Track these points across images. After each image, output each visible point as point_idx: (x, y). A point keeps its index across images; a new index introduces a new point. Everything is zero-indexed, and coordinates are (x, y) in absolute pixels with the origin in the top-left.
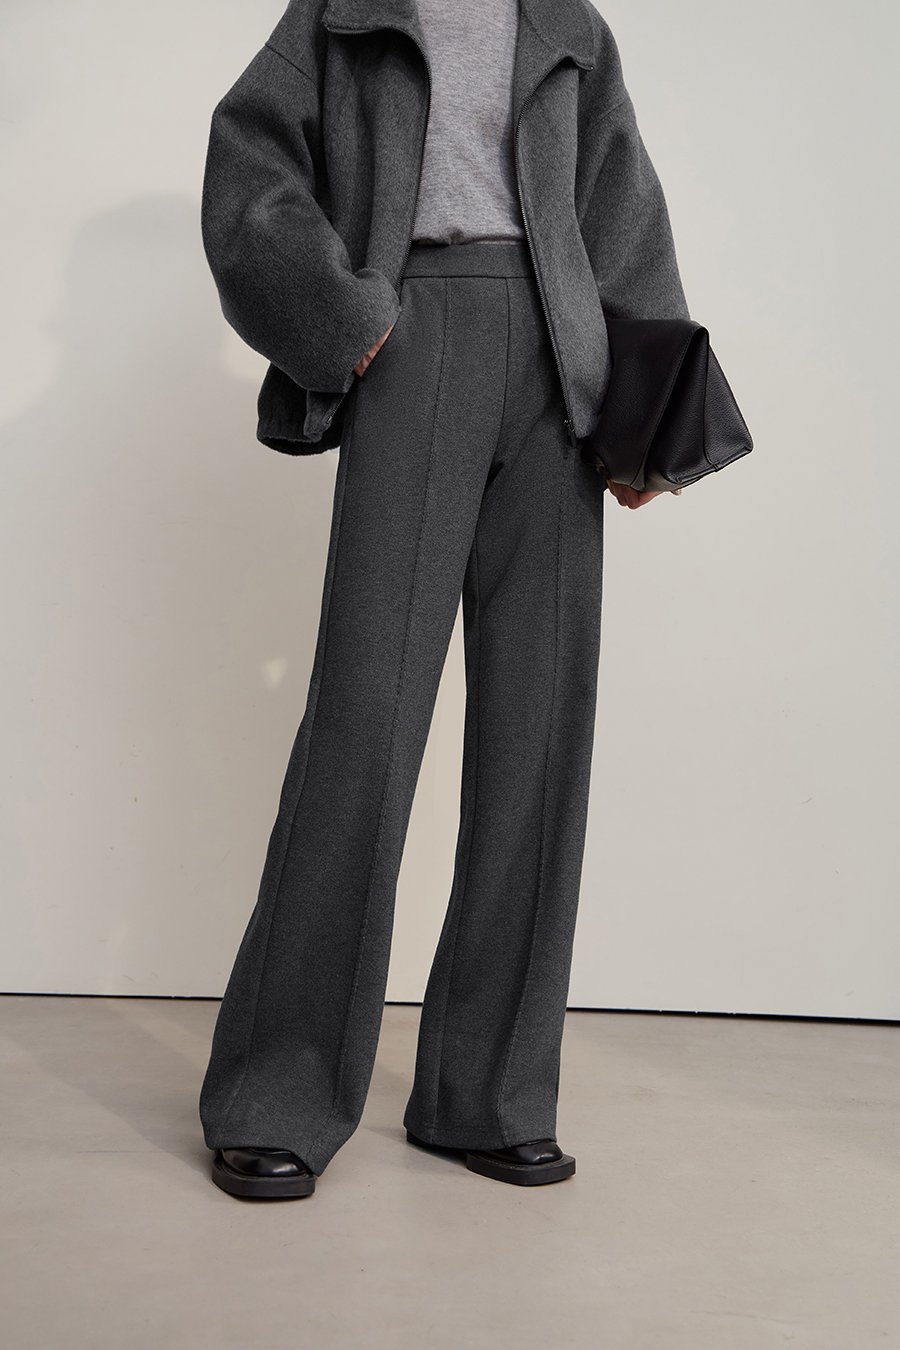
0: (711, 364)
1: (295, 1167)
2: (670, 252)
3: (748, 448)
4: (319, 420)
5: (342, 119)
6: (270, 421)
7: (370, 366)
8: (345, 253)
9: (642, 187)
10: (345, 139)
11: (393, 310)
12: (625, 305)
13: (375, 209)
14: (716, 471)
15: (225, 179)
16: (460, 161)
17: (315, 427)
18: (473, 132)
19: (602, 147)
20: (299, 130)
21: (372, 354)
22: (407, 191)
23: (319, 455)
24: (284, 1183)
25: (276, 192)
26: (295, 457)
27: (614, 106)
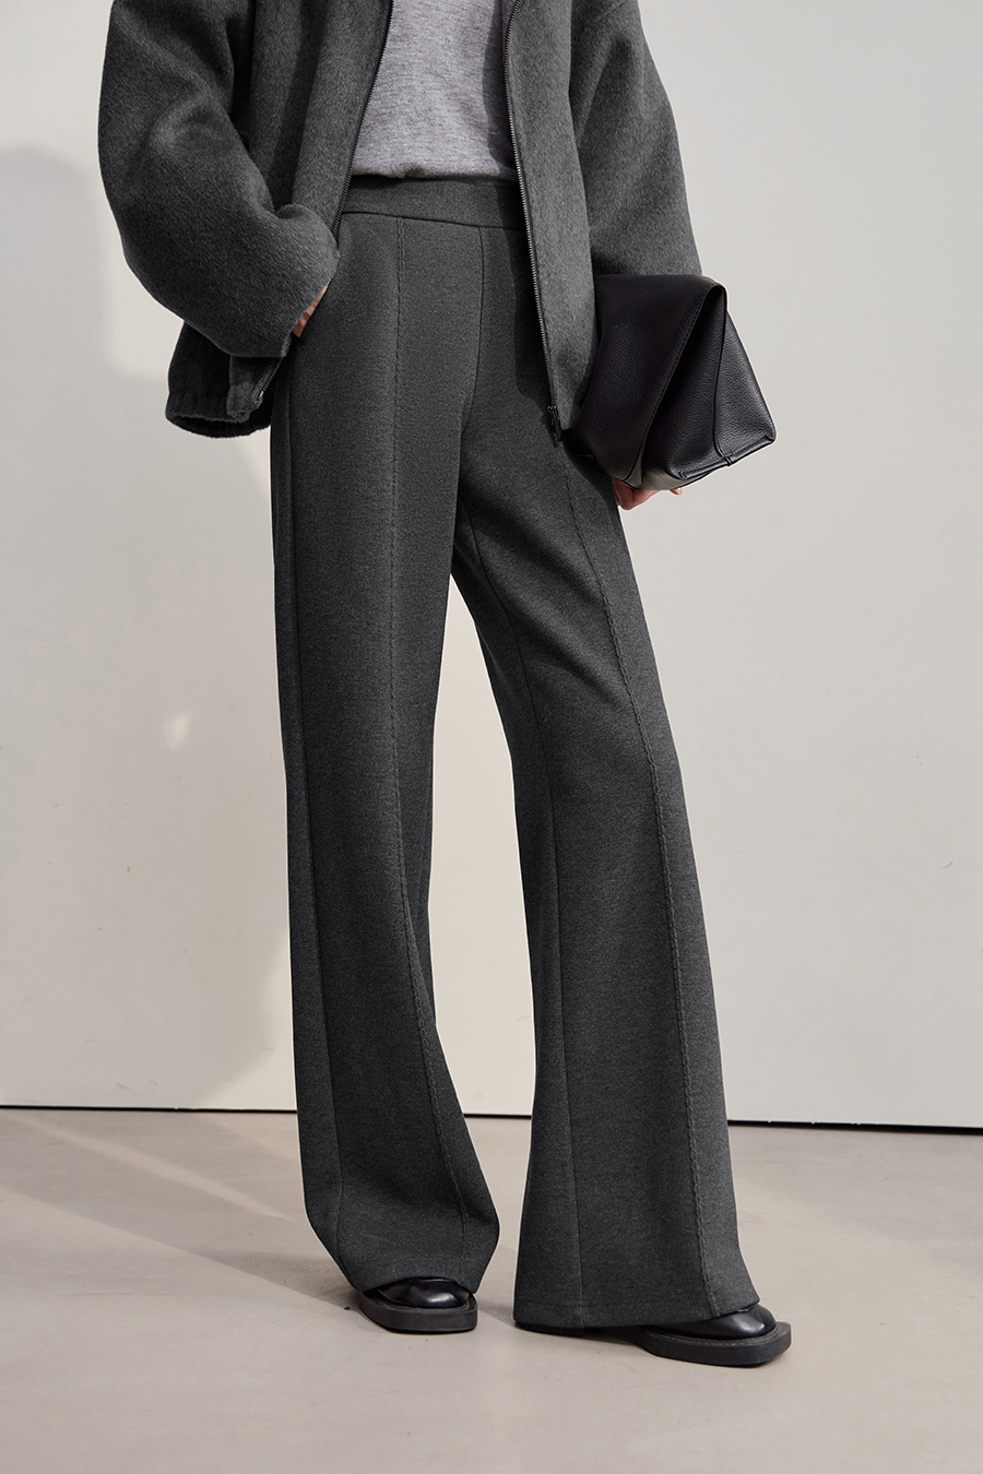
0: (728, 332)
1: (452, 1297)
2: (679, 190)
3: (769, 437)
4: (249, 393)
5: (280, 18)
6: (183, 395)
7: (307, 324)
8: (265, 187)
9: (644, 108)
10: (282, 41)
11: (331, 258)
12: (618, 257)
13: (305, 134)
14: (729, 465)
15: (129, 91)
16: (430, 78)
17: (242, 403)
18: (450, 38)
19: (600, 60)
20: (222, 30)
21: (310, 310)
22: (349, 112)
23: (245, 437)
24: (438, 1316)
25: (186, 108)
26: (214, 439)
27: (614, 6)
